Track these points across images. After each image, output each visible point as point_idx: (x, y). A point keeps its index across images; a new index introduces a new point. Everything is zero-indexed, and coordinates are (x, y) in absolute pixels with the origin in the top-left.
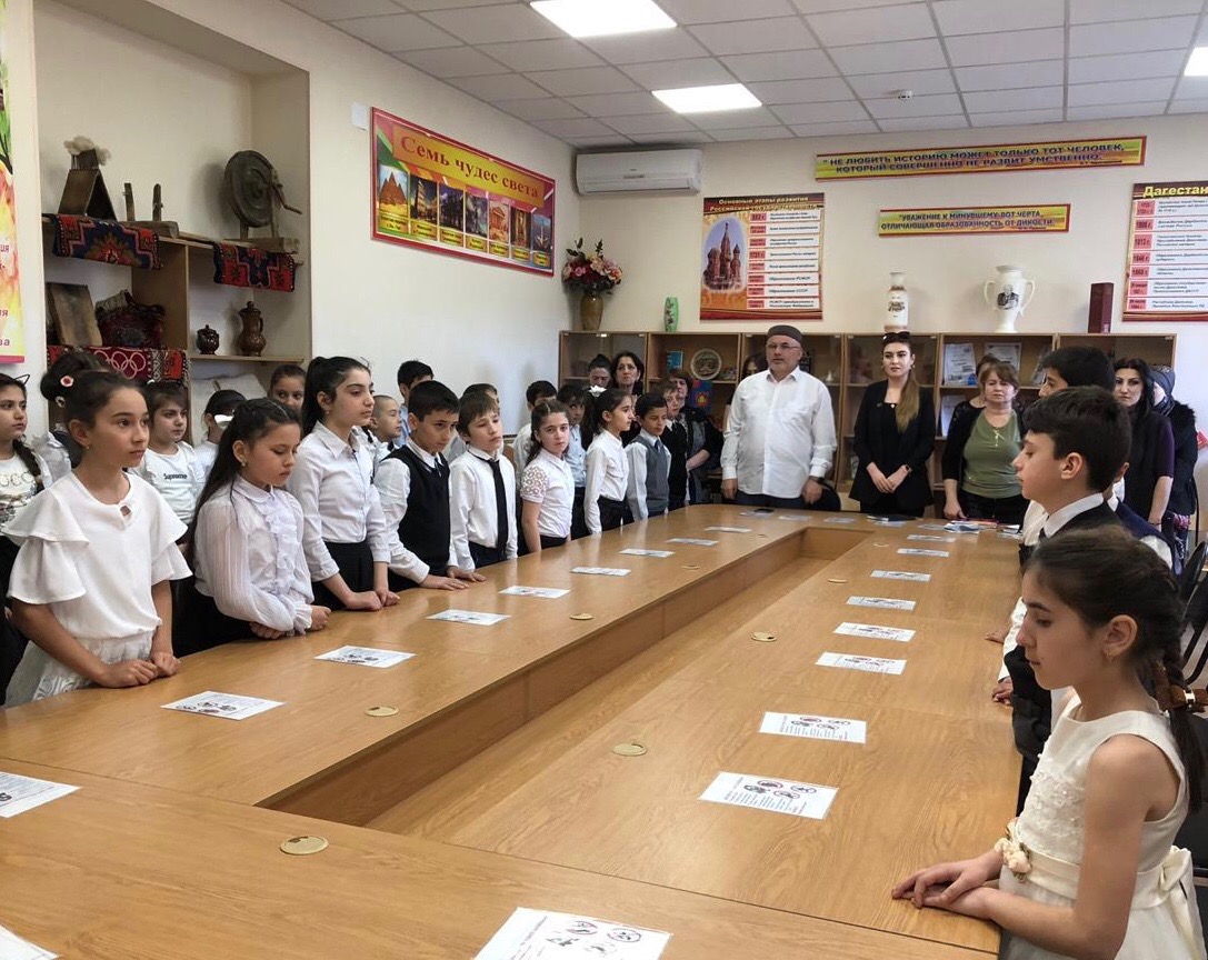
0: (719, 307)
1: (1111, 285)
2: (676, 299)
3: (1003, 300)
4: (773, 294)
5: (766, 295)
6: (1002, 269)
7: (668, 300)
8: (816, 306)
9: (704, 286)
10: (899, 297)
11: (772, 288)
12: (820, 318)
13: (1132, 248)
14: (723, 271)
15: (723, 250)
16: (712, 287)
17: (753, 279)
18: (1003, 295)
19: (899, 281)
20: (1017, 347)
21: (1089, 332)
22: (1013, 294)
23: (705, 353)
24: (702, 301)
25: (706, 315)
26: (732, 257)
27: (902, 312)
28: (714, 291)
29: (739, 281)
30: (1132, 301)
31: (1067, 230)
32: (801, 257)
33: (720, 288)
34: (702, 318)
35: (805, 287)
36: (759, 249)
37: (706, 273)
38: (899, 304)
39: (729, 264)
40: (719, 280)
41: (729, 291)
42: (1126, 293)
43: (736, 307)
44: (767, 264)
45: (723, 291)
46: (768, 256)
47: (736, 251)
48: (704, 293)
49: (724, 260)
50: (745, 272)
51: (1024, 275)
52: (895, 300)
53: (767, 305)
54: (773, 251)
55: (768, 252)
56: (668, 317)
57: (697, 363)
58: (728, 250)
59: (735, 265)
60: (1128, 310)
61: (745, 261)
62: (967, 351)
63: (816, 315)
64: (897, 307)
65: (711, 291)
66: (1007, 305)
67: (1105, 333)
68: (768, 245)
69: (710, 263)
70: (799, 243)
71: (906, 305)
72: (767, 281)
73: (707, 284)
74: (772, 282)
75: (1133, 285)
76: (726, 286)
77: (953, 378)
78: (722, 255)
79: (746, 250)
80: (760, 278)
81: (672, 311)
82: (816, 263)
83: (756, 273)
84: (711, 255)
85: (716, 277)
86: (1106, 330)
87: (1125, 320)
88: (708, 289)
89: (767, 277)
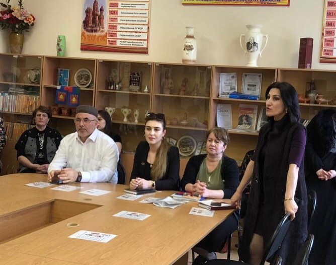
0: (91, 43)
1: (312, 40)
2: (64, 37)
3: (250, 46)
4: (122, 37)
5: (117, 38)
6: (249, 27)
7: (59, 37)
8: (145, 46)
9: (83, 30)
10: (190, 42)
11: (122, 33)
12: (146, 53)
13: (325, 18)
14: (94, 22)
15: (94, 9)
16: (88, 31)
17: (111, 27)
18: (249, 43)
19: (191, 32)
20: (260, 76)
21: (299, 68)
22: (255, 43)
23: (83, 71)
24: (82, 38)
25: (84, 48)
26: (99, 13)
27: (193, 51)
28: (89, 34)
29: (103, 28)
30: (325, 50)
31: (288, 5)
32: (138, 15)
33: (92, 31)
34: (82, 49)
35: (139, 34)
36: (114, 9)
37: (84, 22)
38: (190, 46)
39: (98, 17)
40: (92, 27)
41: (97, 34)
42: (322, 46)
43: (101, 43)
44: (119, 19)
45: (94, 34)
46: (119, 14)
47: (102, 10)
48: (83, 35)
49: (95, 15)
50: (106, 22)
51: (262, 32)
52: (187, 44)
53: (118, 44)
54: (123, 11)
55: (120, 11)
56: (59, 48)
57: (78, 77)
58: (97, 8)
59: (101, 18)
60: (323, 56)
61: (107, 16)
62: (233, 77)
63: (145, 51)
64: (189, 48)
65: (87, 33)
66: (252, 50)
67: (308, 69)
68: (119, 7)
69: (87, 16)
70: (137, 7)
71: (195, 47)
72: (119, 29)
73: (85, 29)
74: (122, 30)
75: (326, 40)
76: (96, 31)
77: (224, 94)
78: (94, 11)
79: (107, 9)
80: (115, 27)
81: (61, 44)
82: (147, 19)
83: (113, 23)
84: (87, 11)
85: (90, 25)
86: (308, 67)
87: (321, 62)
88: (85, 32)
89: (119, 26)
